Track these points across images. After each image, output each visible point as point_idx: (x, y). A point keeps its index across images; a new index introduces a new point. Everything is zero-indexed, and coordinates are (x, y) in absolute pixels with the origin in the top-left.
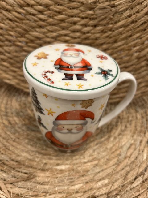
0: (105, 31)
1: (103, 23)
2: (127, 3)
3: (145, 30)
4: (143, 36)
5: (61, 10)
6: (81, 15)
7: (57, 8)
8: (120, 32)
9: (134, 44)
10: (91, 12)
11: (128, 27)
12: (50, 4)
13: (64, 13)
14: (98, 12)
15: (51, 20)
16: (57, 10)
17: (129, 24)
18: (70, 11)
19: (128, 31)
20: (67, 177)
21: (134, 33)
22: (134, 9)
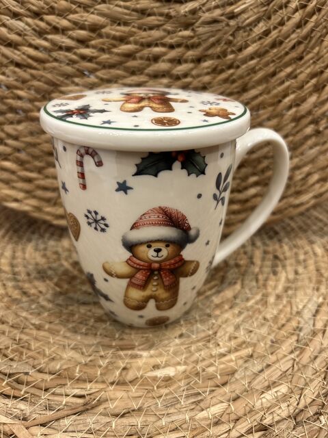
0: (220, 68)
1: (215, 52)
2: (257, 7)
3: (301, 58)
4: (298, 71)
5: (125, 35)
6: (168, 40)
7: (117, 31)
8: (250, 67)
9: (283, 91)
10: (187, 33)
11: (267, 55)
12: (101, 23)
13: (132, 39)
14: (201, 30)
15: (104, 57)
16: (118, 34)
17: (267, 48)
18: (144, 34)
19: (267, 64)
20: (185, 393)
21: (280, 67)
22: (273, 18)
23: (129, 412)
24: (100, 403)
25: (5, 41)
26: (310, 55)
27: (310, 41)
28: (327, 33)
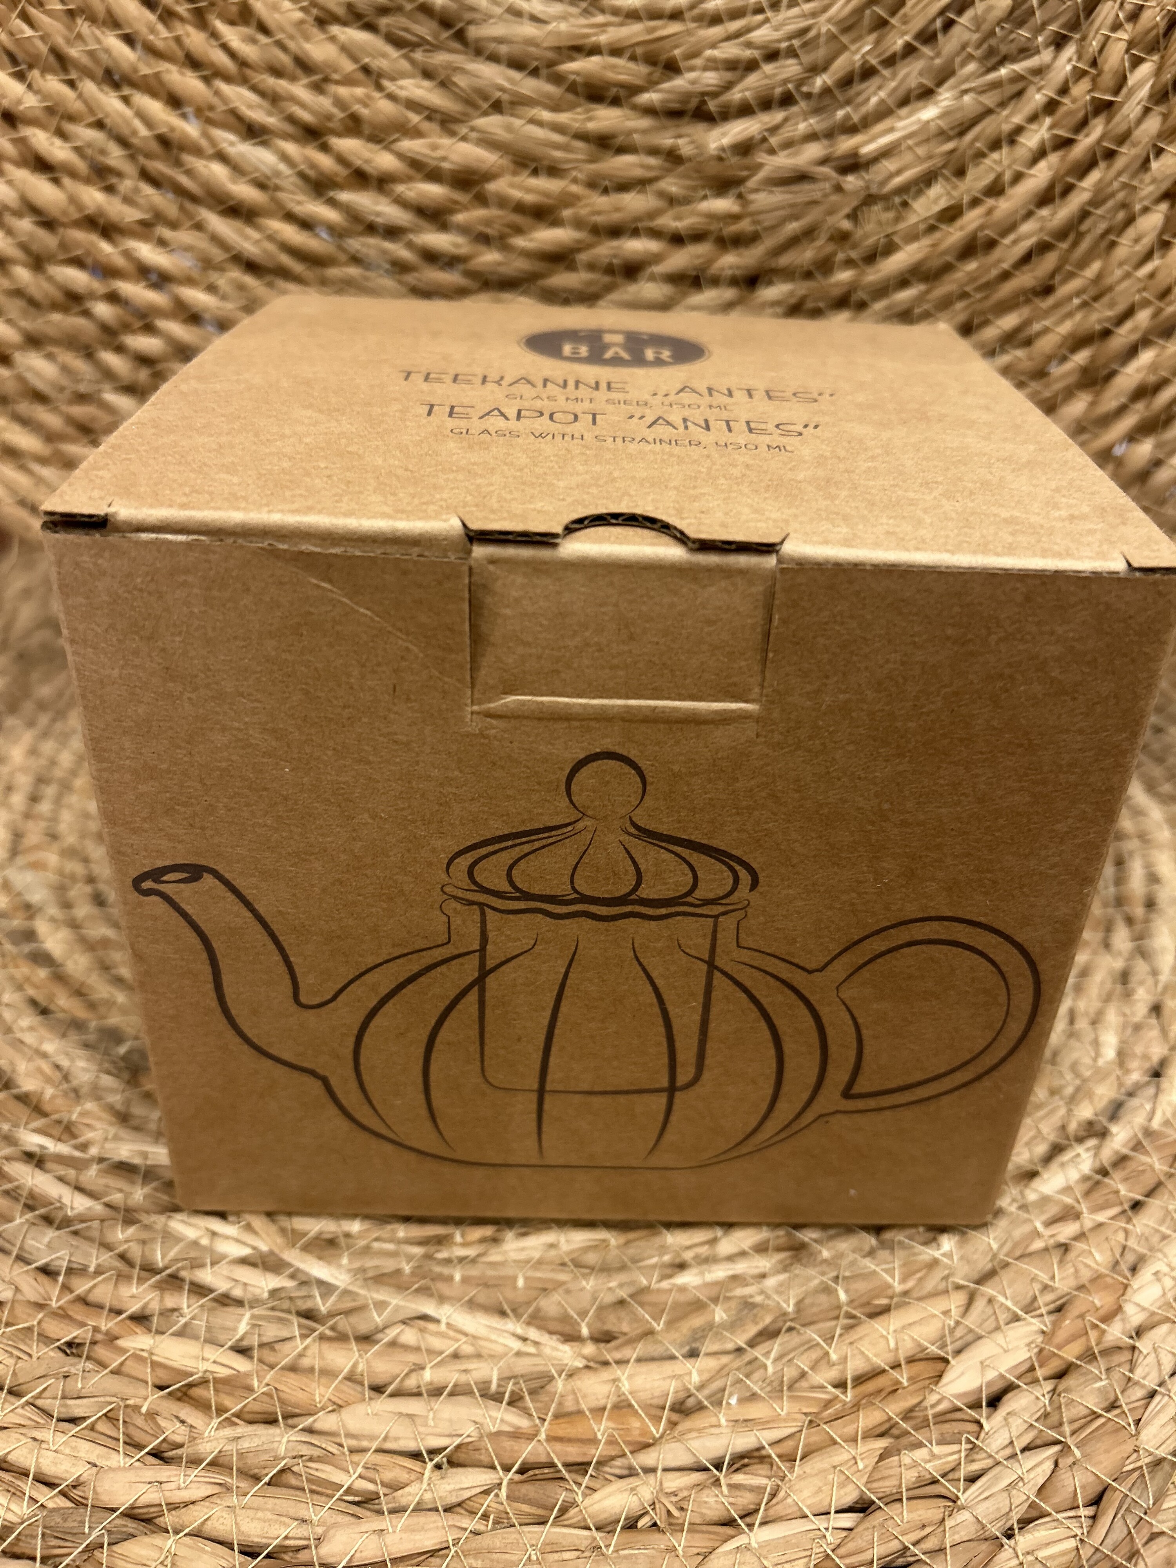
0: (812, 303)
1: (797, 262)
2: (927, 140)
3: (1048, 290)
4: (1036, 327)
5: (550, 202)
6: (669, 222)
7: (529, 190)
10: (723, 204)
11: (948, 277)
12: (485, 167)
13: (567, 213)
14: (763, 199)
15: (489, 258)
16: (529, 198)
17: (948, 258)
18: (601, 201)
19: (946, 303)
21: (984, 313)
22: (971, 173)
25: (220, 201)
26: (1075, 284)
27: (1075, 244)
28: (1130, 221)
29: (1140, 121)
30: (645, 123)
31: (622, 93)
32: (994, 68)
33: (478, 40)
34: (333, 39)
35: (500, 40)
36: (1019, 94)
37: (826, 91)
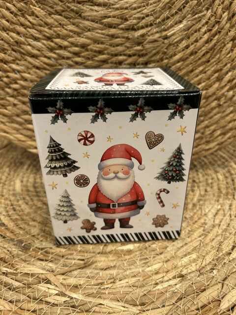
1: (156, 59)
2: (181, 31)
3: (208, 61)
4: (207, 69)
6: (128, 52)
7: (97, 47)
8: (178, 67)
9: (198, 81)
10: (139, 48)
11: (187, 60)
13: (106, 52)
14: (147, 46)
15: (90, 62)
16: (97, 49)
17: (187, 56)
18: (113, 49)
19: (188, 65)
20: (139, 258)
21: (195, 67)
22: (191, 38)
23: (109, 268)
24: (93, 263)
25: (30, 54)
26: (214, 60)
27: (214, 51)
28: (225, 46)
29: (225, 25)
30: (121, 32)
31: (116, 26)
32: (194, 15)
33: (84, 16)
34: (52, 18)
35: (89, 16)
36: (200, 20)
37: (159, 22)
